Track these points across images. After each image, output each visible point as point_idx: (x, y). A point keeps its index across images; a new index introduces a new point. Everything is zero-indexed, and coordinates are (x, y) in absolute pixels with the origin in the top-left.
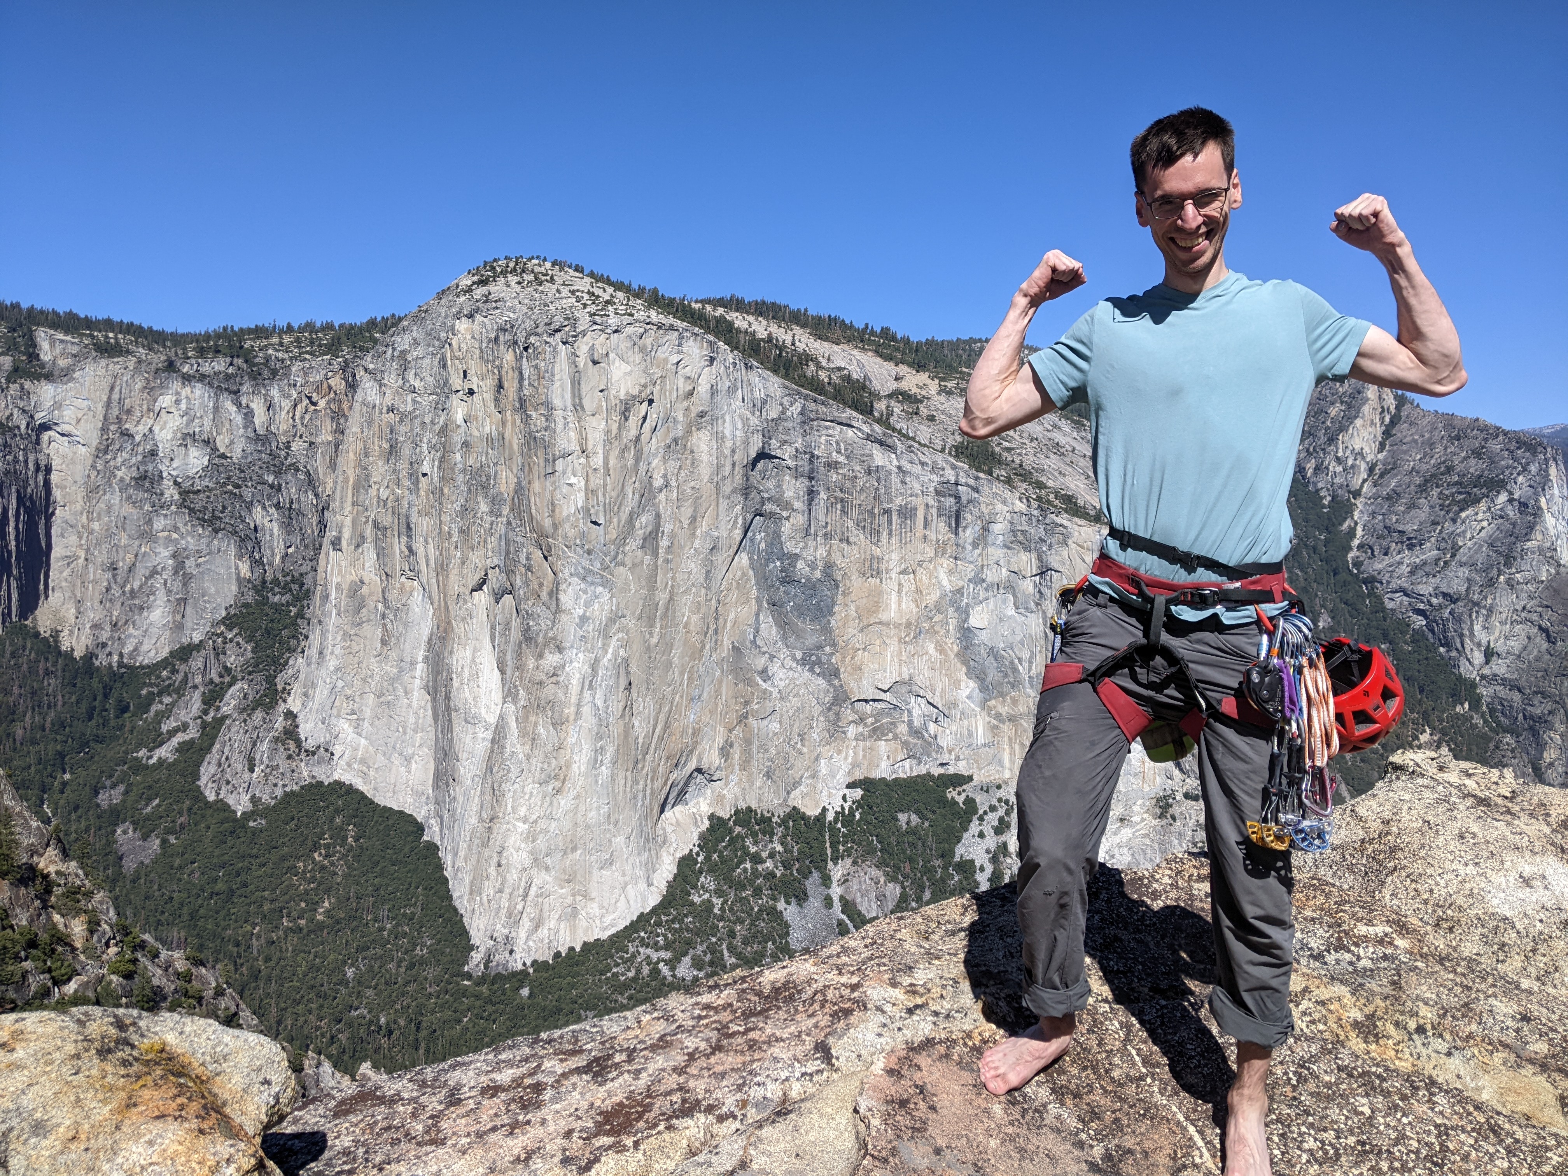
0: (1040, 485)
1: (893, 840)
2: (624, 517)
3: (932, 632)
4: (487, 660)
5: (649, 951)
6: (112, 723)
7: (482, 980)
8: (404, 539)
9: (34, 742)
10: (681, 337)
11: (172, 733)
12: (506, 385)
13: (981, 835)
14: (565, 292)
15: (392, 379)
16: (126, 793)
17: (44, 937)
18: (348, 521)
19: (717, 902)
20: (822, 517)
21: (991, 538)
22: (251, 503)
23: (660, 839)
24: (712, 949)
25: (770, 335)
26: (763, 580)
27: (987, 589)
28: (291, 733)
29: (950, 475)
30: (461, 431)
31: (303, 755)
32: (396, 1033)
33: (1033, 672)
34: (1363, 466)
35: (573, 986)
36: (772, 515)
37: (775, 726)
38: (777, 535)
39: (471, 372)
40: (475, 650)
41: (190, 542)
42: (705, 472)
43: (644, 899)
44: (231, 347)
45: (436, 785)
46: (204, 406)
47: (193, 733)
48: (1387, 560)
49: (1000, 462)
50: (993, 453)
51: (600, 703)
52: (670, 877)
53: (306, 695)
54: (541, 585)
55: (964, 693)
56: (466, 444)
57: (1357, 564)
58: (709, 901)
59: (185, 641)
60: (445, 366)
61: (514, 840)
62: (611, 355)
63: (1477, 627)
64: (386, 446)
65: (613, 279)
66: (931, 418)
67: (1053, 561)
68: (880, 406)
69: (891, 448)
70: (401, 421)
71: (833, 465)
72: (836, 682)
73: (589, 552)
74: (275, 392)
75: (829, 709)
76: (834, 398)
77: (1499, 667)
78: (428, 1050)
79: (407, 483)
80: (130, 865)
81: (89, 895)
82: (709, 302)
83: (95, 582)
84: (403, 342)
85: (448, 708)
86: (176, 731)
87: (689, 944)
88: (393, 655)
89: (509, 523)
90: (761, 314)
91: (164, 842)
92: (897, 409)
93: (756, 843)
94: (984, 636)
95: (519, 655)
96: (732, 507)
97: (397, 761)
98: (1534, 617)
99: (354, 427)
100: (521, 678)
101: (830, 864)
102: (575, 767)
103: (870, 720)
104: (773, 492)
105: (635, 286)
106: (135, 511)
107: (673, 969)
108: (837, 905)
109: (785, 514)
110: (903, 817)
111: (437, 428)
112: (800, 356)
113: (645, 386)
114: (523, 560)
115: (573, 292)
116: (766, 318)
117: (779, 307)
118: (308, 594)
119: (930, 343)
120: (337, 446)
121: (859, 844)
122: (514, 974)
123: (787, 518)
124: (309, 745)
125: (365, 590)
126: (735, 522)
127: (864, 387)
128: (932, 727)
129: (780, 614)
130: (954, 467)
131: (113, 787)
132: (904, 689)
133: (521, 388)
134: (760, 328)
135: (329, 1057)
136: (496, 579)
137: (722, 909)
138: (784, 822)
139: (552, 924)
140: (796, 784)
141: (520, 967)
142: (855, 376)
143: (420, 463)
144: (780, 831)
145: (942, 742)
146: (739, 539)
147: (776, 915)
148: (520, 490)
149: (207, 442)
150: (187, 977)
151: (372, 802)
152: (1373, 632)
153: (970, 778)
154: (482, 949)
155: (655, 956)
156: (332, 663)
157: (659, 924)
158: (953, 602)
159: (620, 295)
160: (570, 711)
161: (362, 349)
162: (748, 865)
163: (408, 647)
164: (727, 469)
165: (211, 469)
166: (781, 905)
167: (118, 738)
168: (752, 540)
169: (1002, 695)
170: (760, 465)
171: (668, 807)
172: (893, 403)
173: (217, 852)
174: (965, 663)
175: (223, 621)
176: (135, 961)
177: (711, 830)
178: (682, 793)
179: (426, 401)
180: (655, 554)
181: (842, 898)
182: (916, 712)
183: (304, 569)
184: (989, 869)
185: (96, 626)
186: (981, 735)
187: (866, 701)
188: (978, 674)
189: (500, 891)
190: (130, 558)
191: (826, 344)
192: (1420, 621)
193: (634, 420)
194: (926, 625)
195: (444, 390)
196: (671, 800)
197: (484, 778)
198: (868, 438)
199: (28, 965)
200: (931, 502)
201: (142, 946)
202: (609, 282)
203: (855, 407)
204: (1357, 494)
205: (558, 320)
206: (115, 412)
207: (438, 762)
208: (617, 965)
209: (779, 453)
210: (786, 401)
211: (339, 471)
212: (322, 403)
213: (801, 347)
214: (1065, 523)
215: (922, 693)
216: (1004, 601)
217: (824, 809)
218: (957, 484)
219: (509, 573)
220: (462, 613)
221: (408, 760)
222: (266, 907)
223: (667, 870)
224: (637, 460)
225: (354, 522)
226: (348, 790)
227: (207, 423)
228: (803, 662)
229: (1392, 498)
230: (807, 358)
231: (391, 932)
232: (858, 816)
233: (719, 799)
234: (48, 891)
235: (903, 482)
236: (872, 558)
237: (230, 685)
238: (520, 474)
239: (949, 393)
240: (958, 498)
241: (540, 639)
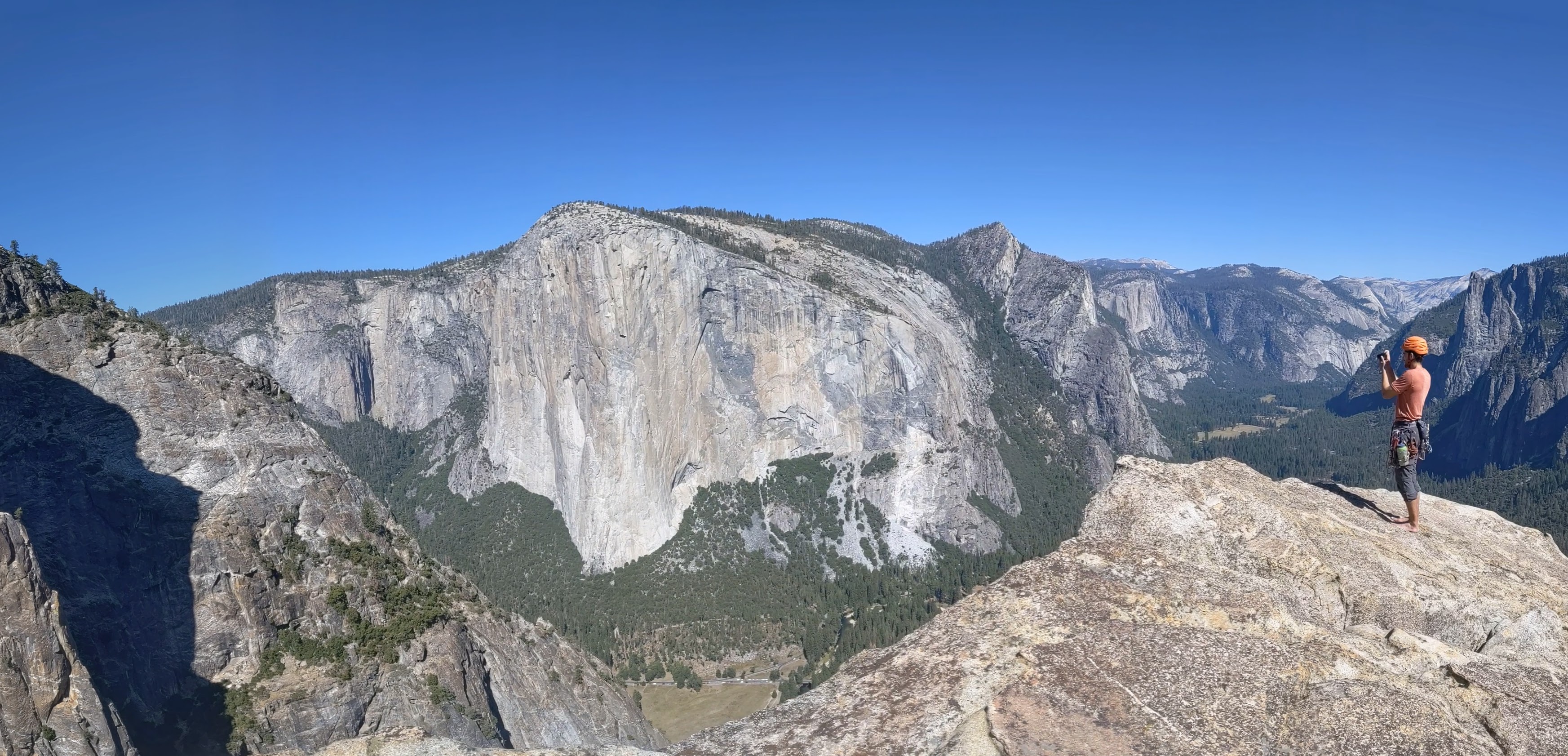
0: (856, 295)
1: (795, 490)
2: (637, 331)
3: (807, 378)
4: (575, 414)
5: (673, 559)
6: (409, 459)
7: (591, 578)
8: (528, 356)
9: (378, 470)
10: (658, 231)
11: (434, 462)
12: (569, 269)
13: (839, 483)
14: (596, 216)
15: (514, 275)
16: (418, 491)
17: (392, 559)
18: (501, 350)
19: (706, 532)
20: (743, 320)
21: (833, 325)
22: (455, 347)
23: (673, 502)
24: (706, 556)
25: (706, 224)
26: (715, 358)
27: (833, 353)
28: (486, 459)
29: (810, 292)
30: (550, 296)
31: (493, 470)
32: (552, 604)
33: (860, 395)
34: (1008, 279)
35: (636, 579)
36: (716, 322)
37: (728, 437)
38: (720, 332)
39: (552, 265)
40: (569, 410)
41: (431, 369)
42: (678, 302)
43: (668, 533)
44: (438, 272)
45: (557, 481)
46: (429, 302)
47: (443, 462)
48: (1021, 325)
49: (835, 284)
50: (830, 279)
51: (634, 432)
52: (680, 521)
53: (491, 439)
54: (598, 372)
55: (826, 409)
56: (553, 303)
57: (1008, 328)
58: (702, 531)
59: (434, 417)
60: (538, 264)
61: (599, 508)
62: (623, 246)
63: (1059, 355)
64: (514, 309)
65: (619, 206)
66: (797, 262)
67: (866, 335)
68: (769, 257)
69: (777, 279)
70: (520, 295)
71: (746, 291)
72: (758, 410)
73: (621, 352)
74: (460, 291)
75: (756, 425)
76: (744, 255)
77: (1069, 373)
78: (568, 611)
79: (526, 327)
80: (423, 525)
81: (408, 540)
82: (671, 211)
83: (393, 393)
84: (517, 255)
85: (559, 441)
86: (436, 461)
87: (694, 554)
88: (529, 416)
89: (578, 341)
90: (700, 214)
91: (436, 514)
92: (778, 258)
93: (723, 499)
94: (833, 378)
95: (591, 411)
96: (693, 320)
97: (537, 470)
98: (1082, 349)
99: (498, 302)
100: (593, 423)
101: (763, 507)
102: (625, 467)
103: (777, 429)
104: (716, 310)
105: (631, 208)
106: (406, 358)
107: (686, 567)
108: (768, 528)
109: (723, 320)
110: (798, 478)
111: (538, 296)
112: (723, 234)
113: (641, 259)
114: (588, 361)
115: (600, 216)
116: (703, 215)
117: (710, 209)
118: (486, 389)
119: (793, 222)
120: (491, 312)
121: (777, 495)
122: (606, 574)
123: (725, 323)
124: (495, 464)
125: (512, 384)
126: (697, 327)
127: (759, 248)
128: (811, 429)
129: (725, 376)
130: (811, 288)
131: (412, 489)
132: (794, 411)
133: (577, 270)
134: (700, 221)
135: (521, 614)
136: (575, 371)
137: (709, 535)
138: (737, 487)
139: (622, 549)
140: (742, 467)
141: (608, 571)
142: (754, 242)
143: (531, 315)
144: (735, 492)
145: (816, 437)
146: (699, 336)
147: (737, 536)
148: (582, 323)
149: (432, 320)
150: (454, 578)
151: (527, 491)
152: (1016, 361)
153: (832, 454)
154: (589, 563)
155: (676, 562)
156: (501, 422)
157: (677, 545)
158: (816, 361)
159: (624, 213)
160: (620, 438)
161: (497, 262)
162: (720, 511)
163: (536, 411)
164: (690, 299)
165: (436, 332)
166: (739, 530)
167: (411, 466)
168: (707, 336)
169: (845, 409)
170: (707, 295)
171: (676, 484)
172: (775, 255)
173: (460, 519)
174: (825, 393)
175: (449, 407)
176: (431, 570)
177: (699, 494)
178: (683, 476)
179: (530, 283)
180: (656, 350)
181: (770, 524)
182: (802, 422)
183: (483, 377)
184: (845, 500)
185: (396, 414)
186: (836, 431)
187: (775, 419)
188: (832, 399)
189: (595, 534)
190: (407, 380)
191: (737, 226)
192: (1036, 354)
193: (637, 279)
194: (804, 375)
195: (540, 276)
196: (677, 480)
197: (580, 476)
198: (764, 275)
199: (387, 571)
200: (800, 307)
201: (433, 563)
202: (617, 208)
203: (756, 259)
204: (1006, 293)
205: (593, 232)
206: (392, 312)
207: (557, 469)
208: (657, 567)
209: (717, 287)
210: (718, 259)
211: (494, 325)
212: (482, 292)
213: (724, 229)
214: (871, 315)
215: (804, 411)
216: (843, 358)
217: (758, 478)
218: (813, 297)
219: (581, 367)
220: (560, 391)
221: (542, 469)
222: (484, 545)
223: (678, 517)
224: (641, 300)
225: (504, 350)
226: (513, 486)
227: (431, 310)
228: (740, 401)
229: (1021, 294)
230: (727, 235)
231: (543, 556)
232: (775, 480)
233: (702, 478)
234: (391, 538)
235: (785, 298)
236: (772, 340)
237: (457, 437)
238: (582, 315)
239: (805, 248)
240: (814, 304)
241: (601, 401)
